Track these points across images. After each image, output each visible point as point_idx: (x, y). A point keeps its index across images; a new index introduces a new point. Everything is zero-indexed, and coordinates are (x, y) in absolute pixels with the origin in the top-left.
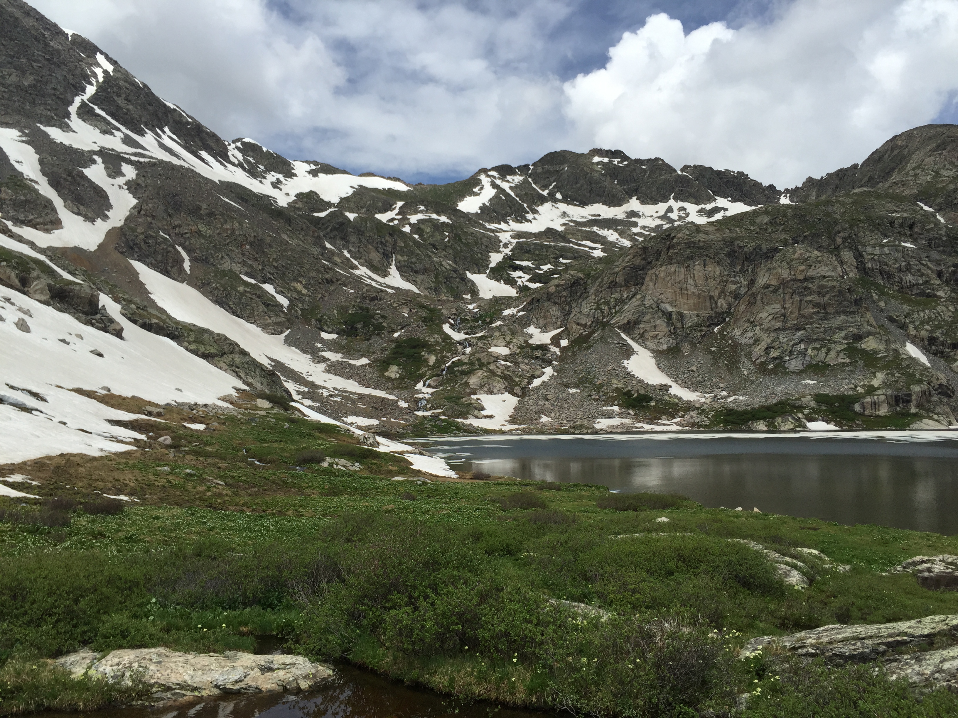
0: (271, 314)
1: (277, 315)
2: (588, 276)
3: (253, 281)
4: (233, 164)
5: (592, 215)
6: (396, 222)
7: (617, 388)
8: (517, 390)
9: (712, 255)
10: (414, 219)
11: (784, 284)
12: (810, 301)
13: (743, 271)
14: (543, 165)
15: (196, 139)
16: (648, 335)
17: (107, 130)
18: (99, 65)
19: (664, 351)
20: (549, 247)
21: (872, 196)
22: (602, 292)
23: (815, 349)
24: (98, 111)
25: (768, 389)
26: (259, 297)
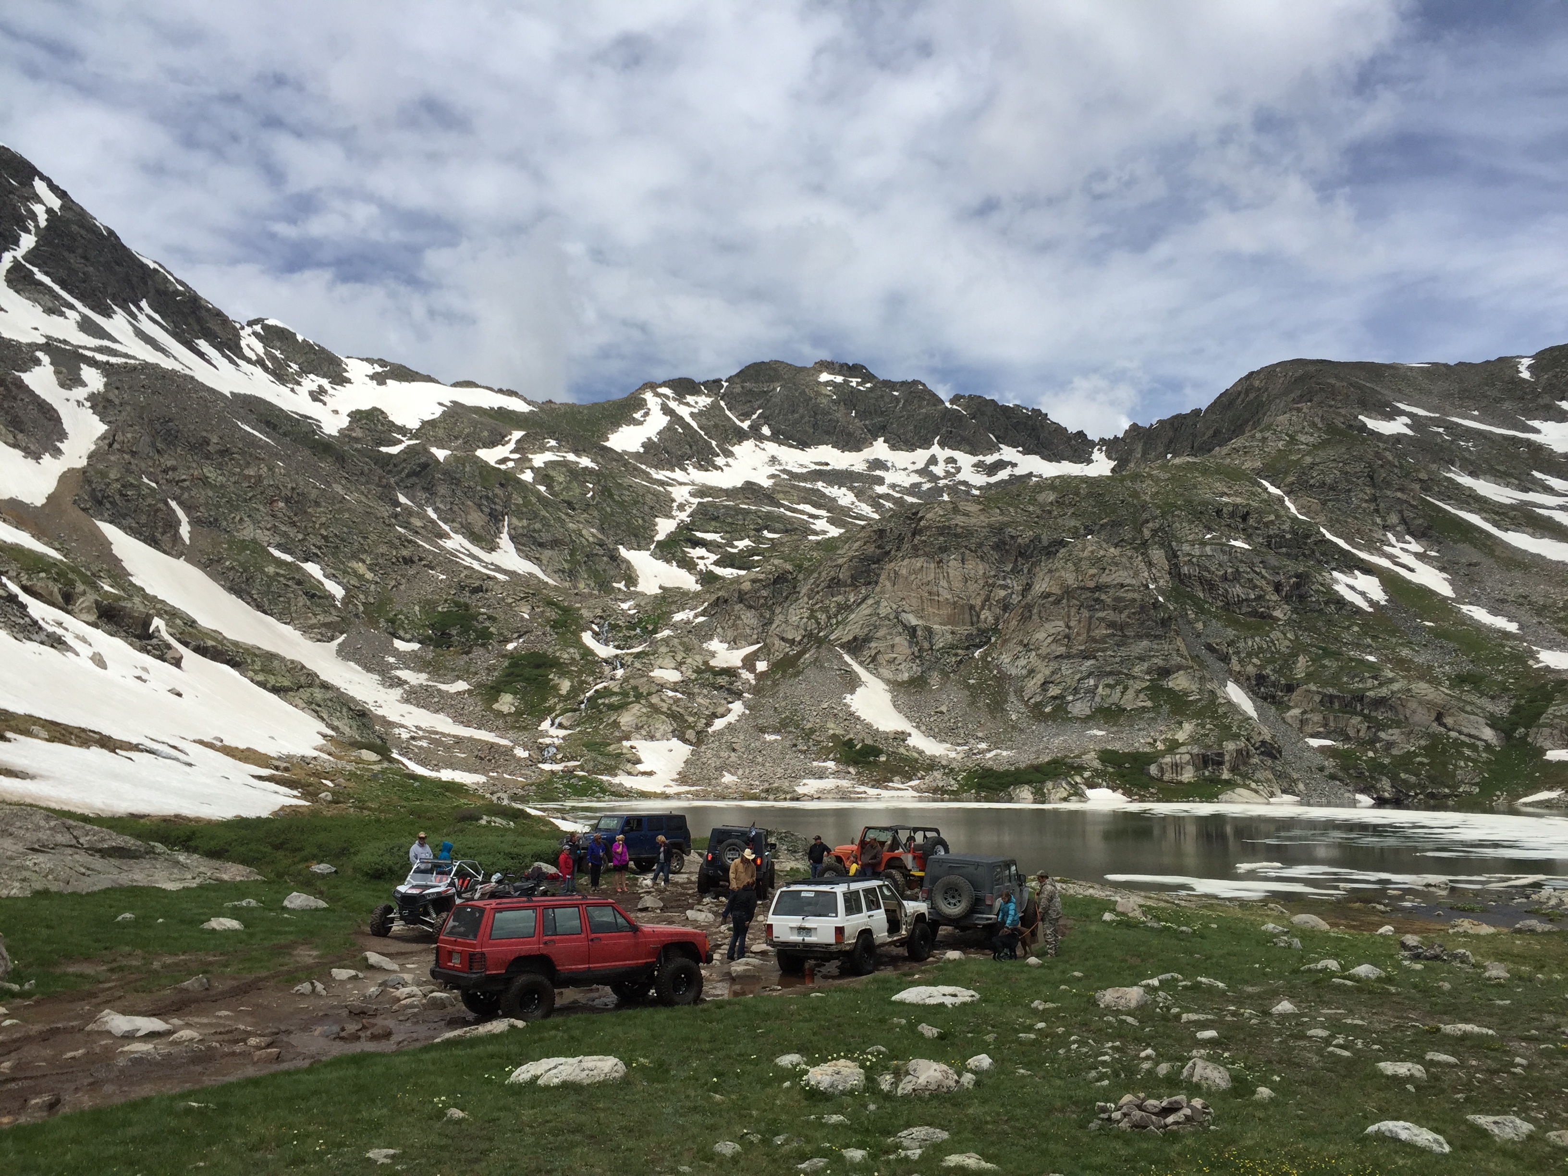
0: (318, 610)
1: (326, 612)
2: (800, 568)
3: (288, 558)
4: (249, 361)
5: (816, 464)
6: (511, 464)
7: (834, 735)
8: (690, 734)
9: (973, 547)
10: (539, 460)
11: (1068, 592)
12: (1102, 619)
13: (1016, 571)
14: (744, 381)
15: (190, 320)
16: (881, 659)
17: (54, 308)
18: (39, 201)
19: (904, 682)
20: (747, 512)
21: (1197, 469)
22: (818, 592)
23: (1107, 686)
24: (40, 276)
25: (1041, 740)
26: (299, 583)
